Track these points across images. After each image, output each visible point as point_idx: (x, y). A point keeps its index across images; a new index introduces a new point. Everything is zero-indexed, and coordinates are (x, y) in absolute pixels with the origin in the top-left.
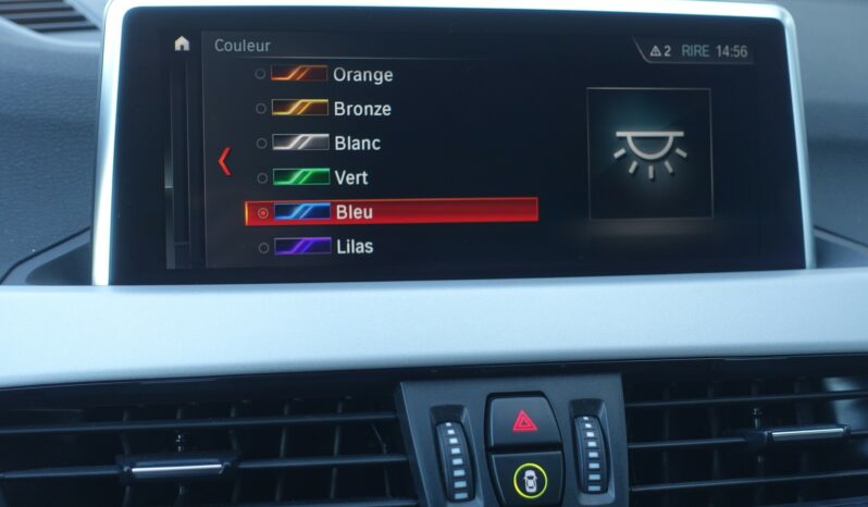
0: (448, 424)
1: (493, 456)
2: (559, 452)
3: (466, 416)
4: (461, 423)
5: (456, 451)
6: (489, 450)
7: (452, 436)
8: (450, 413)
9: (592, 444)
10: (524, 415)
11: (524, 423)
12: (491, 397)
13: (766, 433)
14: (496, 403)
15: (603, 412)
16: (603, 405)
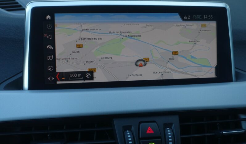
0: (128, 131)
1: (141, 141)
2: (160, 139)
3: (133, 128)
4: (131, 131)
5: (130, 139)
6: (140, 139)
7: (129, 135)
8: (128, 128)
9: (170, 137)
10: (150, 128)
11: (150, 131)
12: (140, 123)
13: (221, 132)
14: (142, 125)
15: (173, 126)
16: (173, 125)
